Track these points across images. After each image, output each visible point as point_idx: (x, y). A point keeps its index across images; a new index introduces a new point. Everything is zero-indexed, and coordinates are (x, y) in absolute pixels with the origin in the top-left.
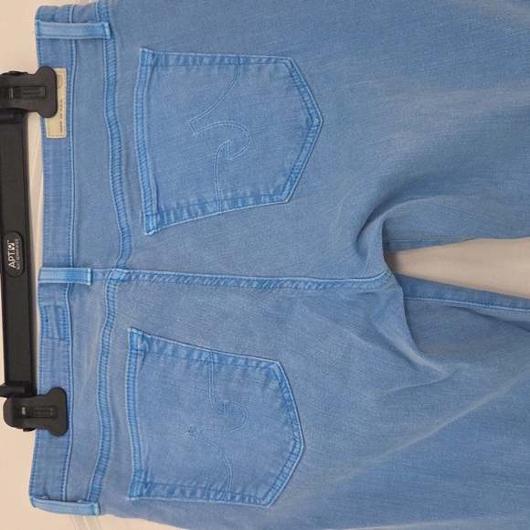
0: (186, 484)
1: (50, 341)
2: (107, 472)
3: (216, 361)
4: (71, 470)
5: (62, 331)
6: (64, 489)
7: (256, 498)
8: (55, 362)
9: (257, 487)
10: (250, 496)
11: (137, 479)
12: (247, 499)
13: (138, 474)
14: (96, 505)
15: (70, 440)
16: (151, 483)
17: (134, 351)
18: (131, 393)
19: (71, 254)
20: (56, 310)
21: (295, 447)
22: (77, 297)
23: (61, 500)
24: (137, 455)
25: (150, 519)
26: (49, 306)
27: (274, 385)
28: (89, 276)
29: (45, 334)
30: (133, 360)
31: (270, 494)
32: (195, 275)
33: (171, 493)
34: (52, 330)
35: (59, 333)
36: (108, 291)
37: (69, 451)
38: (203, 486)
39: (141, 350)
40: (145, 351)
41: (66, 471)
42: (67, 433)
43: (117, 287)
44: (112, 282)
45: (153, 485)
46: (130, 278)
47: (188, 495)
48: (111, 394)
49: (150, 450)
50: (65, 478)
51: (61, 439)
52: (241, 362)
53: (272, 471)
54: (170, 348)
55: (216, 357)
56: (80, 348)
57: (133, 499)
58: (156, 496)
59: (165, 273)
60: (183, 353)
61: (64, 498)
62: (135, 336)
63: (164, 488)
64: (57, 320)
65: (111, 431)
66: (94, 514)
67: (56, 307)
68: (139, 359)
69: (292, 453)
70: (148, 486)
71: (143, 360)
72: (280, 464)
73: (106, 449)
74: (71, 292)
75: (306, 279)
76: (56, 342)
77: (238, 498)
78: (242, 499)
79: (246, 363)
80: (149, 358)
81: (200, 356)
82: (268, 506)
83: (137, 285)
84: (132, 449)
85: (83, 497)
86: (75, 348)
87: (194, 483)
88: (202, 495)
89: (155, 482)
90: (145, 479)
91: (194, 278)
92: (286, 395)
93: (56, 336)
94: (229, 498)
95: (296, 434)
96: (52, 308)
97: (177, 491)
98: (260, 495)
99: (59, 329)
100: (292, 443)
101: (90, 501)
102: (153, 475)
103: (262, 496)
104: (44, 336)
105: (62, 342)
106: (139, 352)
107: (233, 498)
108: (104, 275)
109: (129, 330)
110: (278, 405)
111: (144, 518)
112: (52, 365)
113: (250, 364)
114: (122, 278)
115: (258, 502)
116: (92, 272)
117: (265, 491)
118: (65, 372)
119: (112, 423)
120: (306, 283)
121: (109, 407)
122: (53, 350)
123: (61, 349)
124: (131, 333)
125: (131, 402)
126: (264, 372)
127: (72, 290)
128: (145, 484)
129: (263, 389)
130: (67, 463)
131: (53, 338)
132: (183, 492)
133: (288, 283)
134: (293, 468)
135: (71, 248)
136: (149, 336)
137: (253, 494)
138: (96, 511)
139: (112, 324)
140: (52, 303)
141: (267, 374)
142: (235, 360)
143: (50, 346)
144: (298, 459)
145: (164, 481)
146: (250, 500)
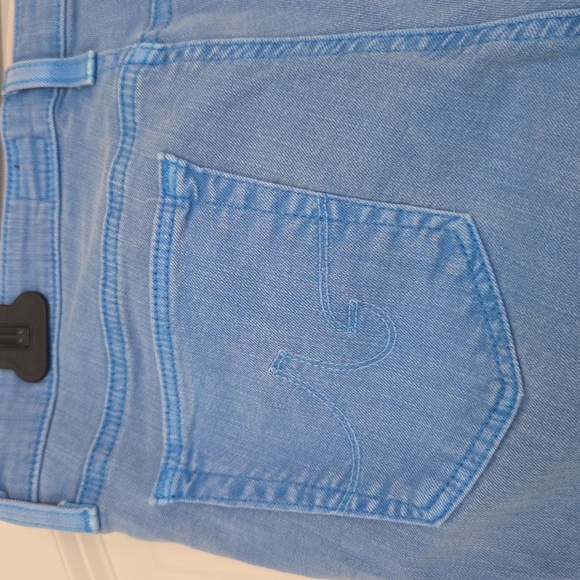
0: (267, 476)
1: (22, 203)
2: (117, 450)
3: (335, 216)
4: (51, 445)
5: (43, 183)
6: (35, 480)
7: (411, 506)
8: (31, 243)
9: (413, 483)
10: (399, 503)
11: (172, 463)
12: (391, 508)
13: (174, 455)
14: (92, 512)
15: (53, 390)
16: (199, 472)
17: (168, 200)
18: (162, 284)
19: (62, 34)
20: (33, 144)
21: (501, 396)
22: (71, 114)
23: (29, 501)
24: (173, 417)
25: (195, 542)
26: (22, 137)
27: (456, 265)
28: (90, 64)
29: (13, 191)
30: (167, 216)
31: (444, 497)
32: (296, 39)
33: (236, 492)
34: (26, 183)
35: (38, 188)
36: (123, 87)
37: (50, 408)
38: (301, 480)
39: (183, 198)
40: (191, 198)
41: (41, 446)
42: (48, 378)
43: (139, 77)
44: (132, 67)
45: (203, 476)
46: (166, 59)
47: (270, 498)
48: (126, 292)
49: (197, 406)
50: (38, 458)
51: (37, 388)
52: (387, 216)
53: (449, 450)
54: (241, 191)
55: (334, 206)
56: (73, 214)
57: (162, 502)
58: (208, 498)
59: (234, 40)
60: (266, 200)
61: (34, 496)
62: (172, 168)
63: (222, 484)
64: (35, 163)
65: (125, 372)
66: (88, 529)
67: (34, 138)
68: (180, 215)
69: (494, 410)
70: (194, 478)
71: (187, 217)
72: (464, 435)
73: (116, 407)
74: (58, 106)
75: (544, 15)
76: (33, 204)
77: (372, 505)
78: (382, 509)
79: (398, 219)
80: (198, 212)
81: (301, 206)
82: (438, 524)
83: (179, 70)
84: (164, 403)
85: (70, 495)
86: (65, 215)
87: (284, 475)
88: (299, 498)
89: (207, 470)
90: (188, 464)
91: (293, 44)
92: (484, 287)
93: (33, 195)
94: (354, 506)
95: (505, 368)
96: (27, 140)
97: (249, 489)
98: (421, 500)
99: (37, 181)
100: (497, 387)
101: (81, 503)
102: (202, 457)
103: (425, 502)
104: (12, 196)
105: (42, 205)
106: (179, 201)
107: (361, 507)
108: (117, 58)
109: (160, 156)
110: (463, 309)
111: (183, 541)
112: (25, 248)
113: (405, 222)
114: (150, 58)
115: (416, 514)
116: (96, 58)
117: (432, 491)
118: (46, 261)
119: (128, 356)
120: (543, 22)
121: (123, 321)
122: (27, 220)
123: (40, 216)
124: (165, 162)
125: (161, 302)
126: (436, 237)
127: (62, 103)
128: (188, 474)
129: (432, 277)
130: (44, 432)
131: (28, 199)
132: (260, 493)
133: (499, 30)
134: (497, 443)
135: (62, 23)
136: (199, 169)
137: (404, 498)
138: (93, 523)
139: (130, 152)
140: (25, 131)
141: (442, 243)
142: (375, 213)
143: (21, 214)
144: (509, 421)
145: (222, 469)
146: (397, 510)
